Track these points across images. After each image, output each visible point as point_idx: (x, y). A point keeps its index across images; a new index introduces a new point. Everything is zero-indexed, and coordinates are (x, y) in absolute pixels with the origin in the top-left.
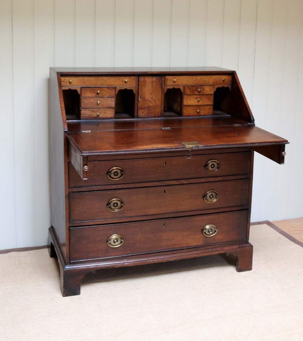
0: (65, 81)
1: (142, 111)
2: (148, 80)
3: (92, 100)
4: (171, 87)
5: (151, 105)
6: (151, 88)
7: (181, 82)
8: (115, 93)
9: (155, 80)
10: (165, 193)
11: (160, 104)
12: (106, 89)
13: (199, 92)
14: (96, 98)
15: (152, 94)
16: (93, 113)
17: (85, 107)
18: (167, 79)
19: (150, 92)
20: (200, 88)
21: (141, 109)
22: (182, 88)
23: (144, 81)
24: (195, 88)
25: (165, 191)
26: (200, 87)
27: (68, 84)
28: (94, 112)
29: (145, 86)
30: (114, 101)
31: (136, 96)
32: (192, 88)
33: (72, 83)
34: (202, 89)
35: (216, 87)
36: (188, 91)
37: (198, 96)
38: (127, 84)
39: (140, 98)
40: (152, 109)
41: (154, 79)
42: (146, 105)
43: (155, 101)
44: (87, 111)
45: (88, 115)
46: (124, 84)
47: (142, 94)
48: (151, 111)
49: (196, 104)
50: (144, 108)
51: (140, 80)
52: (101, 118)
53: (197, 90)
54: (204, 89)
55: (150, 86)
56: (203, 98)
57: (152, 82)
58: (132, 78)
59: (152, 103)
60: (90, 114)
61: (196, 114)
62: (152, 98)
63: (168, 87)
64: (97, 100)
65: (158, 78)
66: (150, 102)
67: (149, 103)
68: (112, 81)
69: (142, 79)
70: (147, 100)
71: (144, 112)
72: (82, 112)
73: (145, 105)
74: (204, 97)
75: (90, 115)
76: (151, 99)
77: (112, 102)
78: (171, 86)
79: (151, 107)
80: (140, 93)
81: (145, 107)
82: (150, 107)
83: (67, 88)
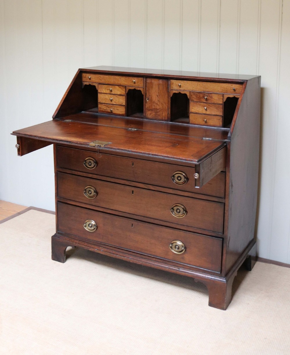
0: (86, 77)
1: (149, 112)
2: (155, 82)
3: (107, 96)
4: (176, 92)
5: (158, 107)
6: (158, 91)
7: (186, 87)
8: (125, 91)
9: (162, 83)
10: (133, 193)
11: (167, 107)
12: (117, 87)
13: (207, 99)
14: (110, 95)
15: (159, 96)
16: (108, 109)
17: (101, 102)
18: (173, 83)
19: (157, 94)
20: (207, 96)
21: (149, 110)
22: (188, 94)
23: (151, 83)
24: (201, 95)
25: (133, 191)
26: (207, 95)
27: (88, 80)
28: (109, 108)
29: (152, 87)
30: (125, 100)
31: (144, 97)
32: (199, 95)
33: (92, 79)
34: (210, 97)
35: (226, 97)
36: (194, 98)
37: (205, 104)
38: (136, 84)
39: (148, 99)
40: (159, 111)
41: (161, 81)
42: (153, 107)
43: (162, 104)
44: (103, 106)
45: (103, 109)
46: (132, 84)
47: (150, 95)
48: (158, 113)
49: (204, 112)
50: (152, 110)
51: (147, 81)
52: (114, 113)
53: (204, 97)
54: (211, 97)
55: (157, 89)
56: (211, 107)
57: (159, 84)
58: (140, 78)
59: (159, 105)
60: (105, 108)
61: (203, 123)
62: (159, 101)
63: (174, 92)
64: (111, 97)
65: (164, 81)
66: (157, 104)
67: (156, 105)
68: (123, 81)
69: (149, 80)
70: (154, 102)
71: (152, 113)
72: (99, 106)
73: (152, 107)
74: (212, 106)
75: (105, 110)
76: (158, 101)
77: (123, 100)
78: (177, 90)
79: (158, 110)
80: (147, 94)
81: (153, 109)
82: (157, 109)
83: (87, 84)
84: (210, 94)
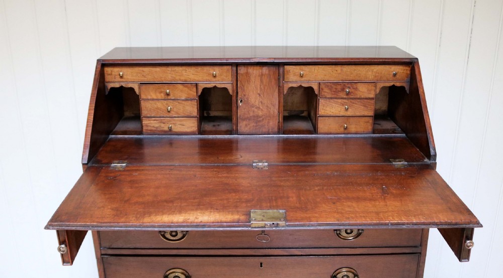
0: (113, 73)
1: (245, 123)
2: (255, 71)
3: (159, 105)
4: (295, 85)
5: (260, 113)
6: (260, 86)
7: (313, 77)
8: (197, 92)
9: (267, 72)
10: (261, 266)
11: (276, 112)
12: (180, 87)
13: (348, 94)
14: (166, 102)
15: (262, 95)
16: (163, 125)
17: (148, 115)
18: (288, 72)
19: (259, 92)
20: (349, 88)
21: (244, 120)
22: (316, 88)
23: (247, 74)
24: (339, 87)
25: (261, 264)
26: (349, 85)
27: (118, 79)
28: (164, 123)
29: (249, 81)
30: (196, 107)
31: (234, 98)
32: (335, 87)
33: (125, 77)
34: (354, 88)
35: (380, 85)
36: (326, 92)
37: (345, 101)
38: (217, 79)
39: (241, 101)
40: (263, 120)
41: (265, 70)
42: (251, 114)
43: (267, 106)
44: (152, 122)
45: (153, 127)
46: (211, 78)
47: (245, 95)
48: (261, 124)
49: (343, 113)
50: (249, 119)
51: (239, 72)
52: (176, 132)
53: (343, 90)
54: (356, 89)
55: (258, 83)
56: (355, 104)
57: (262, 75)
58: (226, 68)
59: (262, 110)
60: (157, 125)
61: (342, 130)
62: (262, 103)
63: (291, 85)
64: (167, 104)
65: (273, 69)
66: (258, 108)
67: (256, 110)
68: (191, 74)
69: (242, 70)
70: (253, 106)
71: (249, 125)
72: (143, 123)
73: (249, 114)
74: (356, 102)
75: (157, 128)
76: (260, 104)
77: (193, 107)
78: (296, 82)
79: (260, 117)
80: (239, 94)
81: (250, 117)
82: (258, 116)
83: (117, 85)
84: (353, 83)
